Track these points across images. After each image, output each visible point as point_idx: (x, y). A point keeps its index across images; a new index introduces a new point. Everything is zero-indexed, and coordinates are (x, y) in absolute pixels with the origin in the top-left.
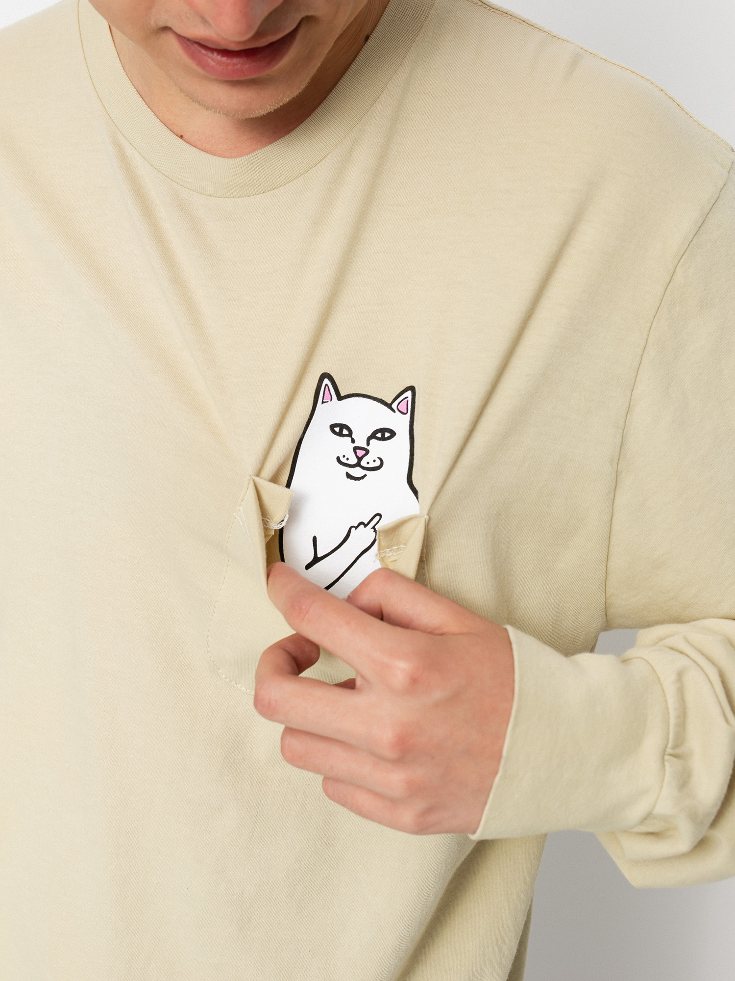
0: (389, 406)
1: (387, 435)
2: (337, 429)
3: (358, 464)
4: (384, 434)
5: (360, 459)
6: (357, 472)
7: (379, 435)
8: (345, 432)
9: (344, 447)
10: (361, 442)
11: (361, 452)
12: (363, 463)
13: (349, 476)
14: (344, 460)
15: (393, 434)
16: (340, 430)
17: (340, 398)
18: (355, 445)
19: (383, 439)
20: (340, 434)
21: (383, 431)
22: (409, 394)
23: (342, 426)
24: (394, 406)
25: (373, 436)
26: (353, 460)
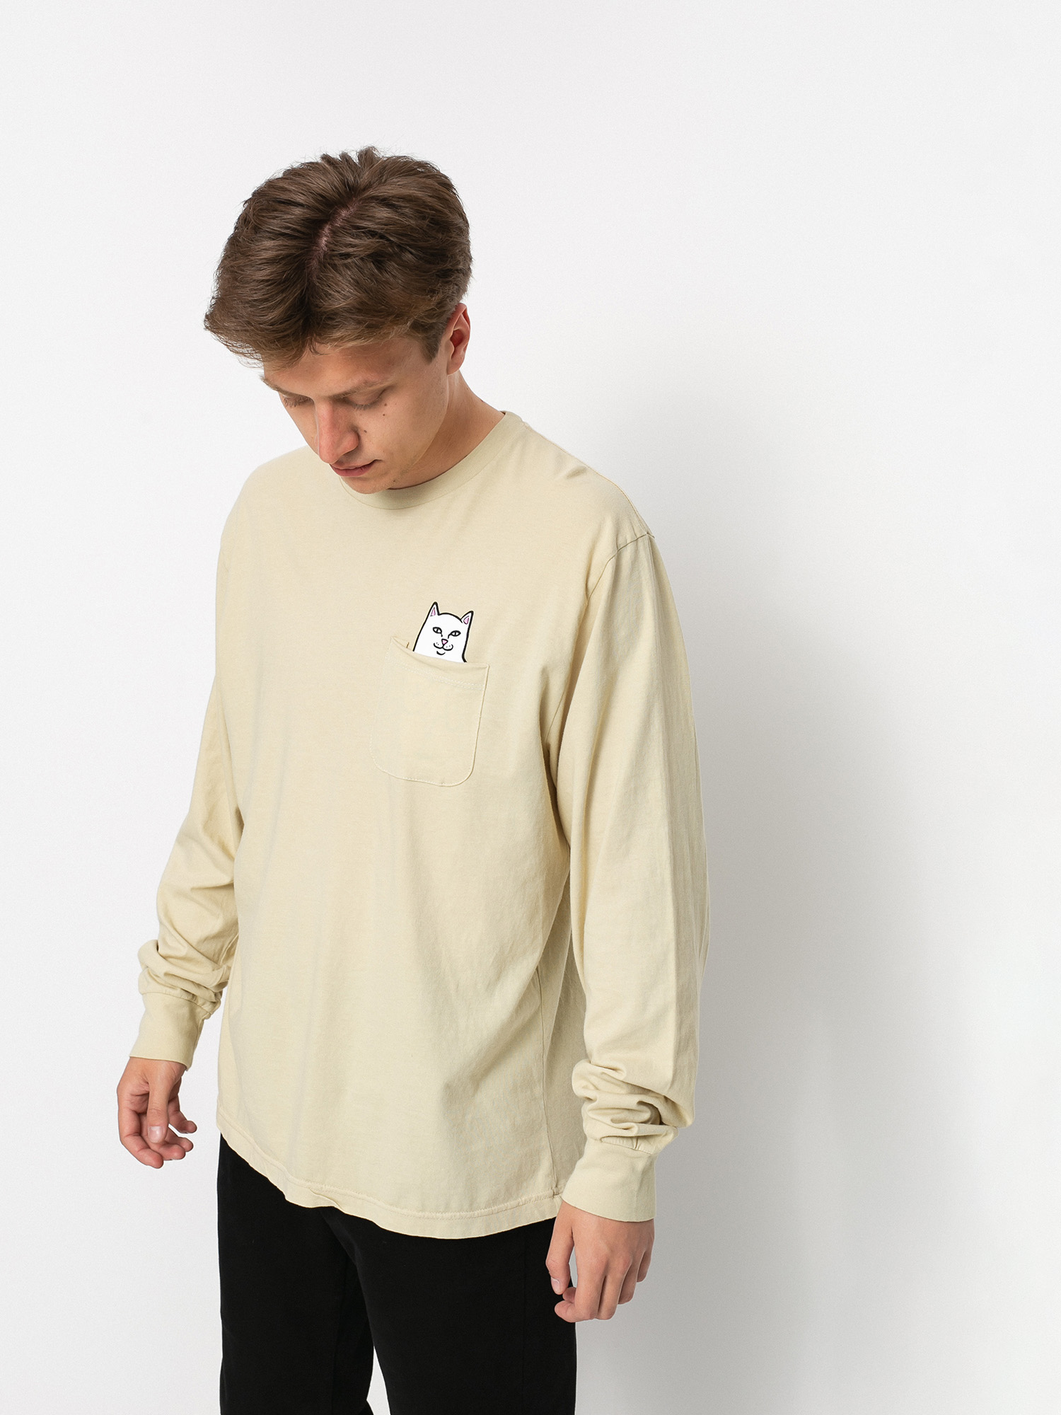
0: (460, 620)
1: (457, 634)
2: (436, 630)
3: (442, 648)
4: (456, 633)
5: (444, 645)
6: (441, 651)
7: (454, 634)
8: (439, 631)
9: (437, 639)
10: (445, 637)
11: (445, 641)
12: (445, 647)
13: (438, 653)
14: (436, 645)
15: (460, 633)
16: (437, 630)
17: (439, 614)
18: (443, 638)
19: (455, 636)
20: (437, 632)
21: (455, 632)
22: (470, 614)
23: (438, 628)
24: (462, 620)
25: (451, 634)
26: (441, 646)
